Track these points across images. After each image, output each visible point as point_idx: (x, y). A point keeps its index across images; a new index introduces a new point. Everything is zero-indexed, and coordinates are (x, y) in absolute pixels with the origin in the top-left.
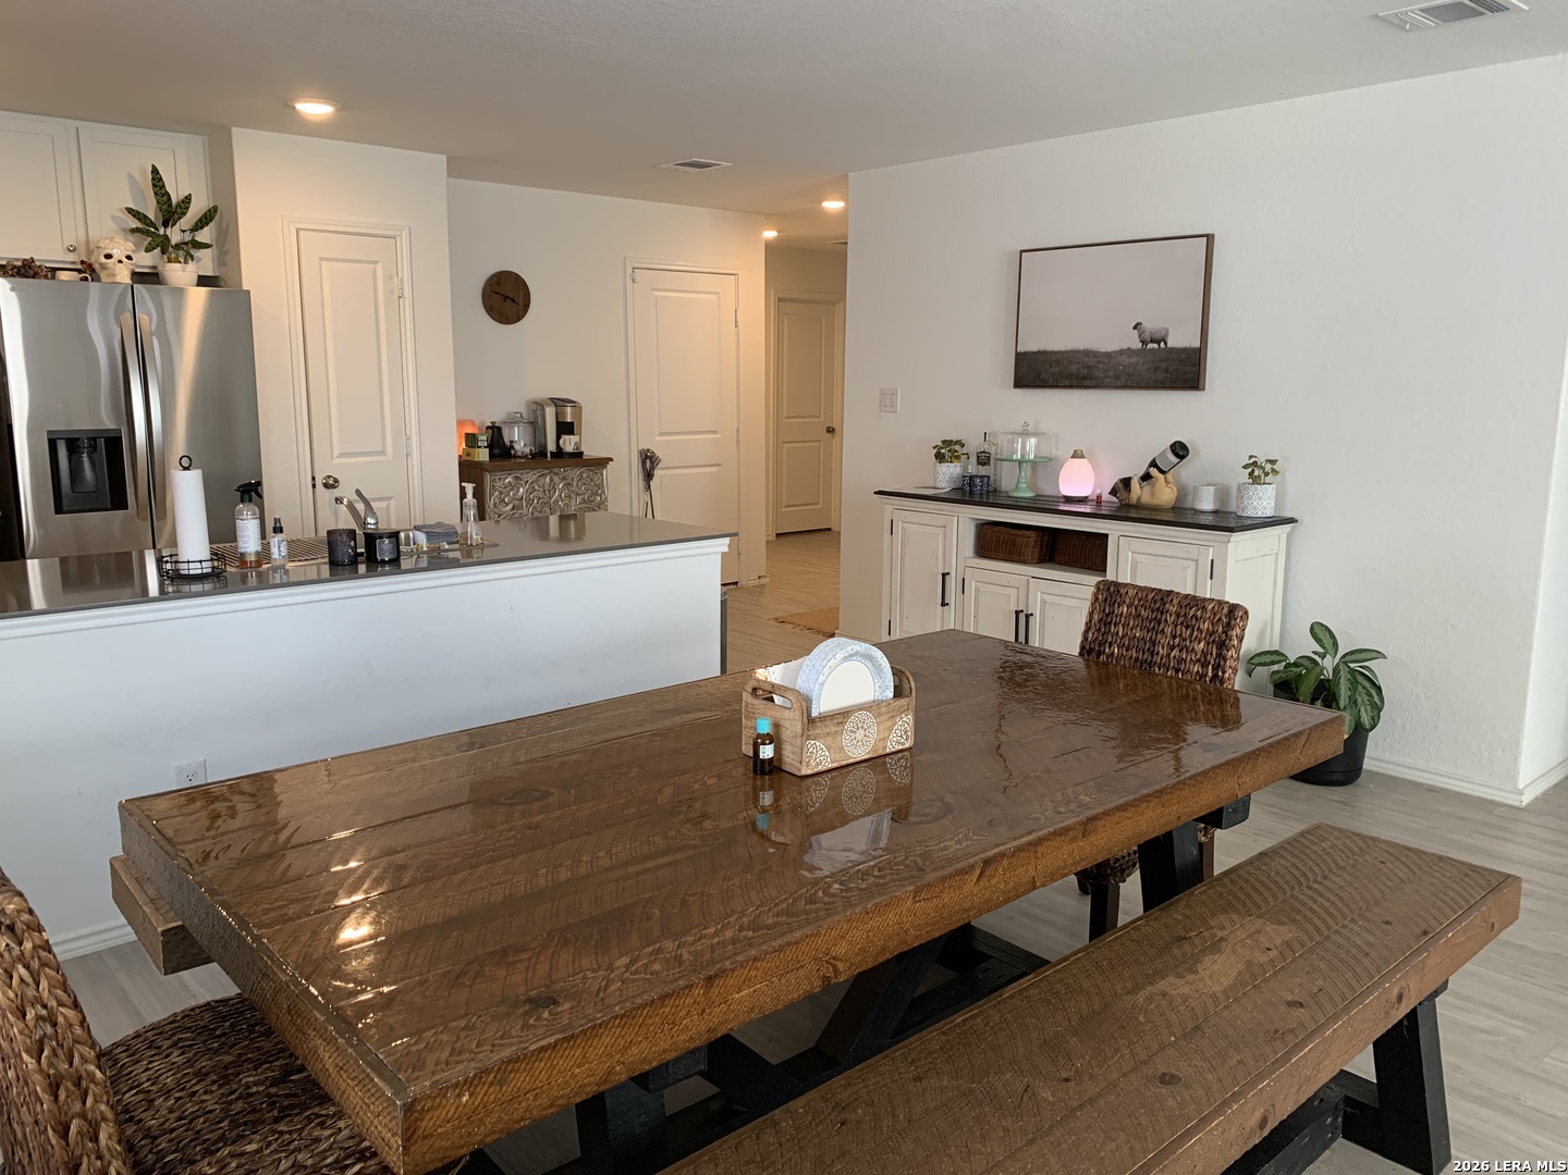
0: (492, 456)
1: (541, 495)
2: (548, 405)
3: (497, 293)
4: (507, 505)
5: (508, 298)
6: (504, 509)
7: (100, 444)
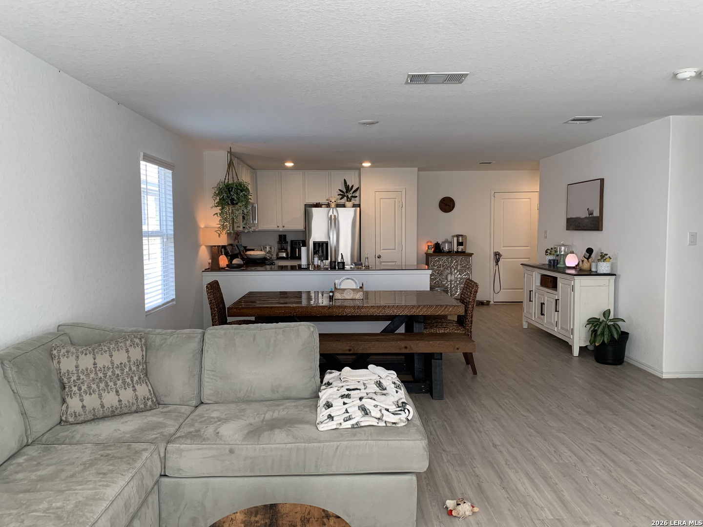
0: (434, 251)
1: (447, 264)
2: (455, 237)
3: (444, 203)
5: (449, 205)
7: (325, 245)
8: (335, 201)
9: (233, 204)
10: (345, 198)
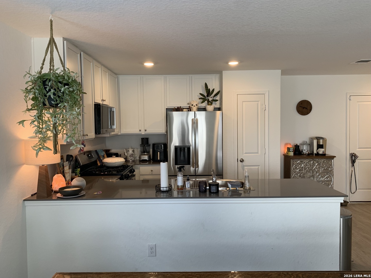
0: (294, 154)
1: (309, 167)
2: (315, 139)
3: (301, 107)
4: (298, 169)
5: (305, 108)
6: (297, 170)
7: (186, 149)
8: (197, 105)
9: (52, 106)
10: (206, 102)
